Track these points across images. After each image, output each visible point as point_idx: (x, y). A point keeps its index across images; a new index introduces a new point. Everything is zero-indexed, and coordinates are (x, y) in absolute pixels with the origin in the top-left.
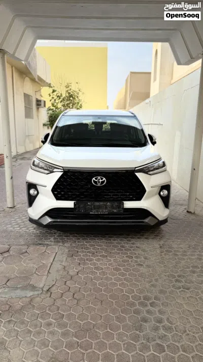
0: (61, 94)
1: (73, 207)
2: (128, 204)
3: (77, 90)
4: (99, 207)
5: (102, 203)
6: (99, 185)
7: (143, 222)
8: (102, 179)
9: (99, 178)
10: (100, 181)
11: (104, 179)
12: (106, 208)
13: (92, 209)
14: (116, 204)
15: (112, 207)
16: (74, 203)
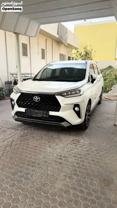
0: (81, 53)
1: (25, 111)
2: (52, 113)
3: (90, 50)
4: (37, 113)
5: (38, 111)
6: (37, 101)
7: (60, 124)
8: (38, 98)
9: (37, 97)
10: (37, 99)
11: (39, 98)
12: (40, 114)
13: (33, 114)
14: (45, 112)
15: (43, 114)
16: (25, 110)
